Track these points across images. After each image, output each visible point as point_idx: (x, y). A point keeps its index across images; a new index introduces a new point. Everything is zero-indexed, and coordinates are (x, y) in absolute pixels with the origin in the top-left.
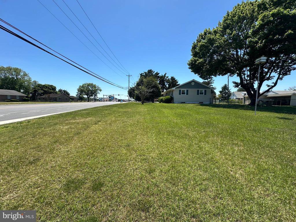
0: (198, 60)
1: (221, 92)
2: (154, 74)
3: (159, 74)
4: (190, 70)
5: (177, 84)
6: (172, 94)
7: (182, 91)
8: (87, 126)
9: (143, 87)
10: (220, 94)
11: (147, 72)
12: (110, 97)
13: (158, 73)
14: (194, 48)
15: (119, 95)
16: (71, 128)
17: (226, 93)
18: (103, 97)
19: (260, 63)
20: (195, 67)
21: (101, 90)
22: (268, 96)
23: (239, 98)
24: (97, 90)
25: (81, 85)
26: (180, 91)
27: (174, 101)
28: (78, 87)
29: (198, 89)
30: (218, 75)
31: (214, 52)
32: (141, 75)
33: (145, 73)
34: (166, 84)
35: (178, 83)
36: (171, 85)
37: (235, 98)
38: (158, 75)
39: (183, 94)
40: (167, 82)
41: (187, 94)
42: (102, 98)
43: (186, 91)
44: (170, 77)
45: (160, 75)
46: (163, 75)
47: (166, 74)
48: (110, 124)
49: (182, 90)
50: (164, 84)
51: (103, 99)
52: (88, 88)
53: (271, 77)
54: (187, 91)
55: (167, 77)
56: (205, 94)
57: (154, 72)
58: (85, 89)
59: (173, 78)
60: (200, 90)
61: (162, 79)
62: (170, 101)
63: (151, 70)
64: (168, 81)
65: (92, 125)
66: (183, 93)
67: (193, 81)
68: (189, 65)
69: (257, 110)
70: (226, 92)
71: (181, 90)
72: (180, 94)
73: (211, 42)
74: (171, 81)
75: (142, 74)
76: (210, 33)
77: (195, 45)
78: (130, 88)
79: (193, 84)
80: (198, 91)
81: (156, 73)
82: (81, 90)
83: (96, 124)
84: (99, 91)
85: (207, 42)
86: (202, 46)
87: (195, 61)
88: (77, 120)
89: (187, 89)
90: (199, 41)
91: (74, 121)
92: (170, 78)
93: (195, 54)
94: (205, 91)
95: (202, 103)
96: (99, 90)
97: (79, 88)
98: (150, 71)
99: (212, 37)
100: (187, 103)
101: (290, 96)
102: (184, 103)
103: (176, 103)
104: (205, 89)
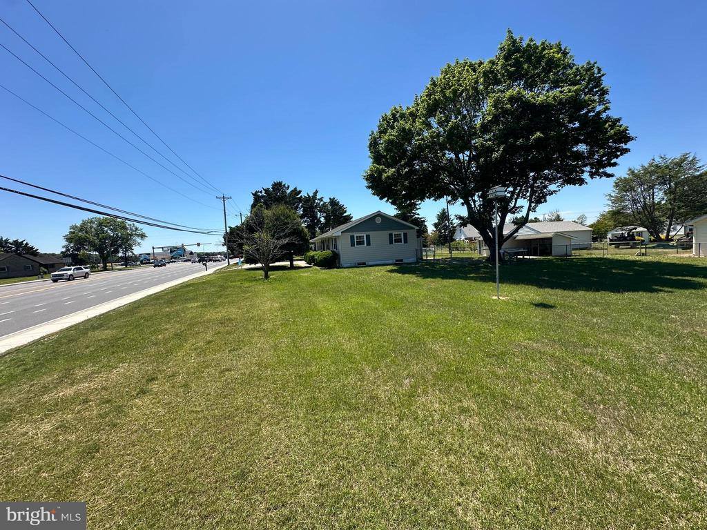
0: (384, 171)
1: (436, 225)
2: (288, 191)
3: (300, 192)
4: (370, 191)
5: (345, 215)
6: (336, 245)
7: (357, 237)
8: (115, 409)
9: (264, 235)
10: (435, 229)
11: (270, 187)
12: (171, 252)
13: (298, 189)
14: (374, 144)
15: (199, 245)
16: (63, 427)
17: (446, 228)
18: (151, 251)
19: (497, 198)
20: (379, 186)
21: (143, 236)
22: (517, 238)
23: (471, 236)
24: (131, 235)
25: (78, 225)
26: (352, 237)
27: (342, 263)
28: (67, 231)
29: (390, 232)
30: (428, 198)
31: (415, 156)
32: (255, 195)
33: (267, 191)
34: (319, 214)
35: (345, 212)
36: (330, 219)
37: (463, 238)
38: (299, 196)
39: (360, 244)
40: (320, 211)
41: (369, 244)
42: (149, 254)
43: (365, 237)
44: (327, 200)
45: (303, 194)
46: (311, 195)
47: (317, 192)
48: (185, 386)
49: (356, 235)
50: (314, 217)
51: (152, 257)
52: (103, 230)
53: (518, 208)
54: (368, 237)
55: (321, 199)
56: (406, 241)
57: (289, 187)
58: (91, 237)
59: (333, 202)
60: (394, 233)
61: (310, 205)
62: (331, 262)
63: (280, 184)
64: (323, 208)
65: (132, 397)
67: (379, 214)
68: (367, 180)
69: (499, 283)
70: (445, 225)
72: (353, 245)
73: (406, 135)
74: (329, 207)
75: (256, 192)
76: (403, 116)
77: (375, 139)
78: (228, 229)
79: (378, 220)
80: (391, 235)
81: (292, 191)
82: (78, 239)
83: (143, 392)
84: (139, 240)
85: (399, 135)
86: (390, 142)
87: (380, 172)
88: (80, 381)
89: (368, 233)
90: (383, 132)
91: (70, 392)
92: (329, 200)
93: (378, 158)
94: (405, 235)
95: (402, 260)
96: (138, 235)
97: (71, 233)
98: (278, 186)
99: (407, 126)
100: (370, 263)
101: (550, 239)
102: (362, 265)
103: (345, 266)
104: (405, 231)
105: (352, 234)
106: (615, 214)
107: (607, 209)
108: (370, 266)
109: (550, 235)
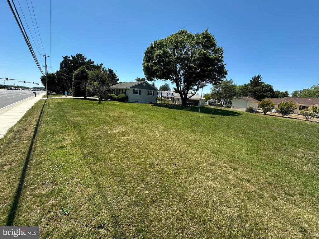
2: (86, 60)
6: (125, 92)
27: (129, 100)
29: (148, 90)
41: (140, 94)
43: (139, 91)
46: (99, 65)
54: (140, 91)
56: (153, 95)
60: (150, 91)
66: (137, 93)
67: (145, 82)
71: (135, 89)
72: (134, 93)
79: (144, 85)
80: (148, 92)
81: (88, 61)
89: (140, 89)
92: (108, 70)
95: (151, 102)
98: (80, 56)
100: (140, 102)
101: (198, 100)
102: (137, 102)
103: (130, 102)
104: (154, 91)
105: (134, 89)
106: (212, 95)
107: (210, 93)
108: (139, 103)
109: (199, 99)
